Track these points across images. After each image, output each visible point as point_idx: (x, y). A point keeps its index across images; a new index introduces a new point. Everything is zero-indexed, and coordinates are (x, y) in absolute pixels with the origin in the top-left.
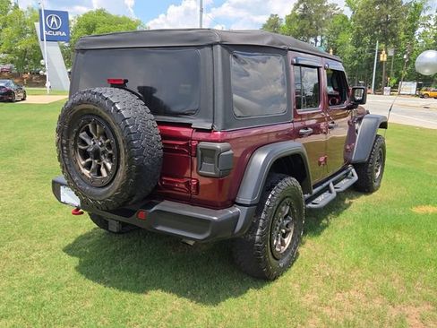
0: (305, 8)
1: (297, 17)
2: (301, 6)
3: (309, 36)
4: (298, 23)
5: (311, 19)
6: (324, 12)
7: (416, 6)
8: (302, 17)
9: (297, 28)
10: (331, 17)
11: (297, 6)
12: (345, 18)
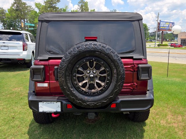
0: (17, 6)
1: (14, 10)
2: (15, 5)
3: (21, 19)
4: (15, 13)
5: (21, 12)
6: (26, 9)
7: (64, 10)
8: (17, 10)
9: (14, 15)
10: (30, 11)
11: (13, 5)
12: (36, 12)
